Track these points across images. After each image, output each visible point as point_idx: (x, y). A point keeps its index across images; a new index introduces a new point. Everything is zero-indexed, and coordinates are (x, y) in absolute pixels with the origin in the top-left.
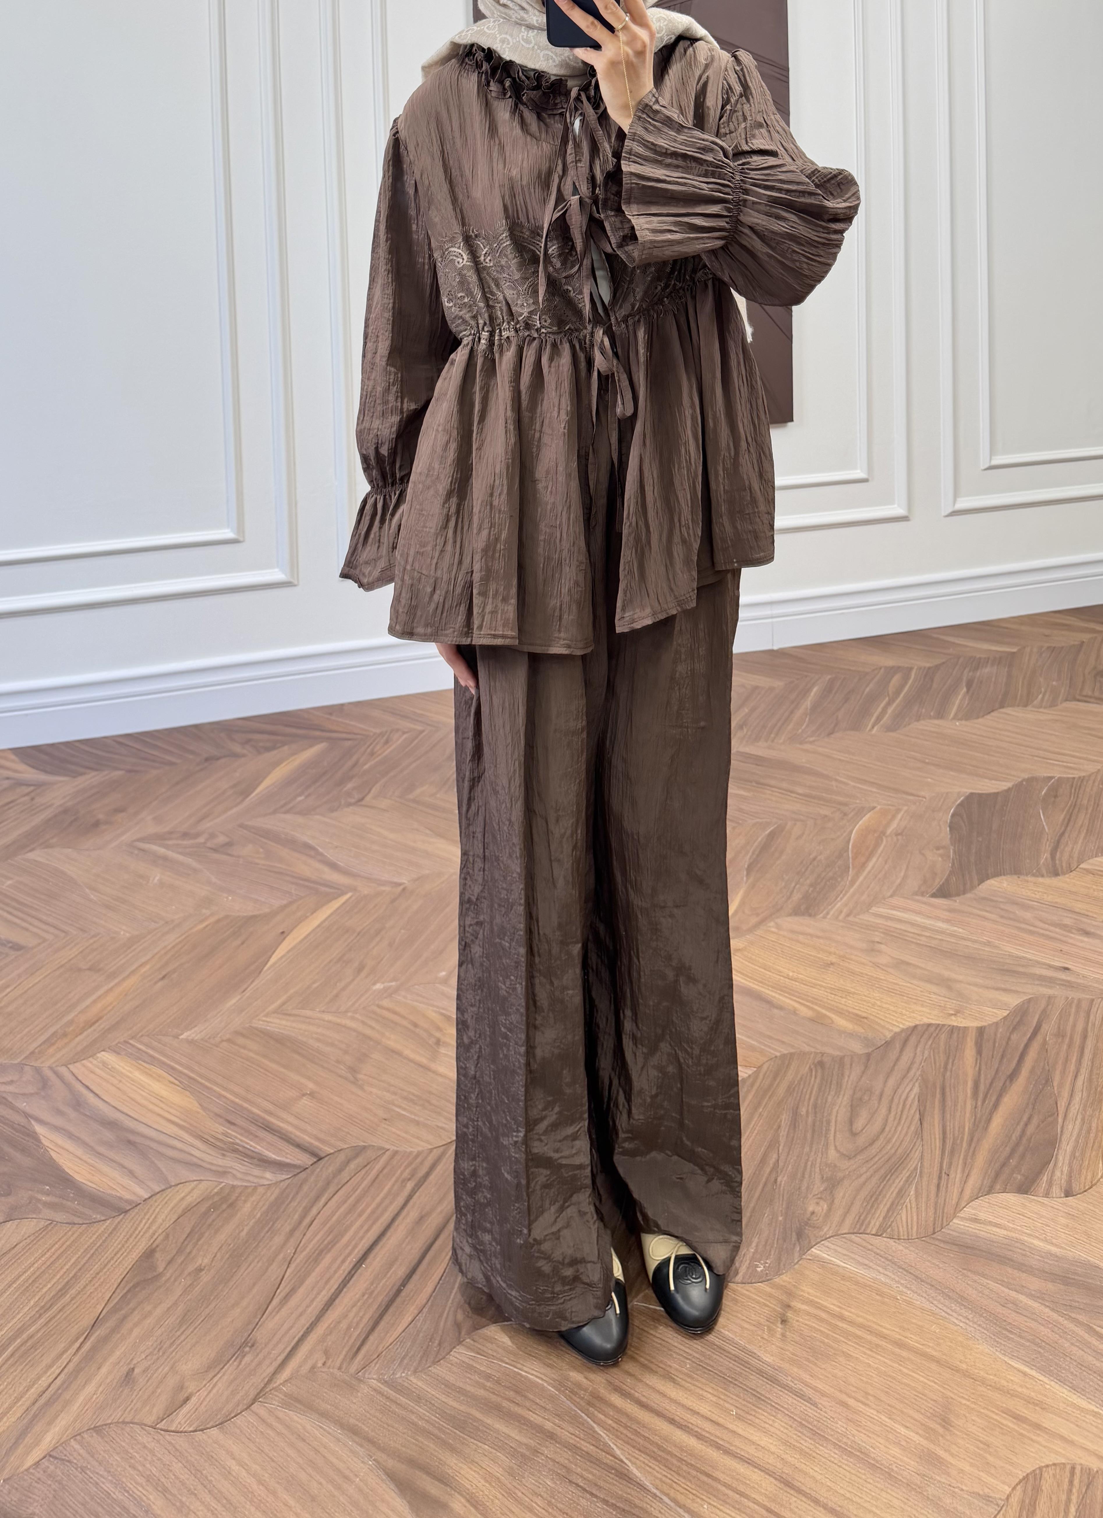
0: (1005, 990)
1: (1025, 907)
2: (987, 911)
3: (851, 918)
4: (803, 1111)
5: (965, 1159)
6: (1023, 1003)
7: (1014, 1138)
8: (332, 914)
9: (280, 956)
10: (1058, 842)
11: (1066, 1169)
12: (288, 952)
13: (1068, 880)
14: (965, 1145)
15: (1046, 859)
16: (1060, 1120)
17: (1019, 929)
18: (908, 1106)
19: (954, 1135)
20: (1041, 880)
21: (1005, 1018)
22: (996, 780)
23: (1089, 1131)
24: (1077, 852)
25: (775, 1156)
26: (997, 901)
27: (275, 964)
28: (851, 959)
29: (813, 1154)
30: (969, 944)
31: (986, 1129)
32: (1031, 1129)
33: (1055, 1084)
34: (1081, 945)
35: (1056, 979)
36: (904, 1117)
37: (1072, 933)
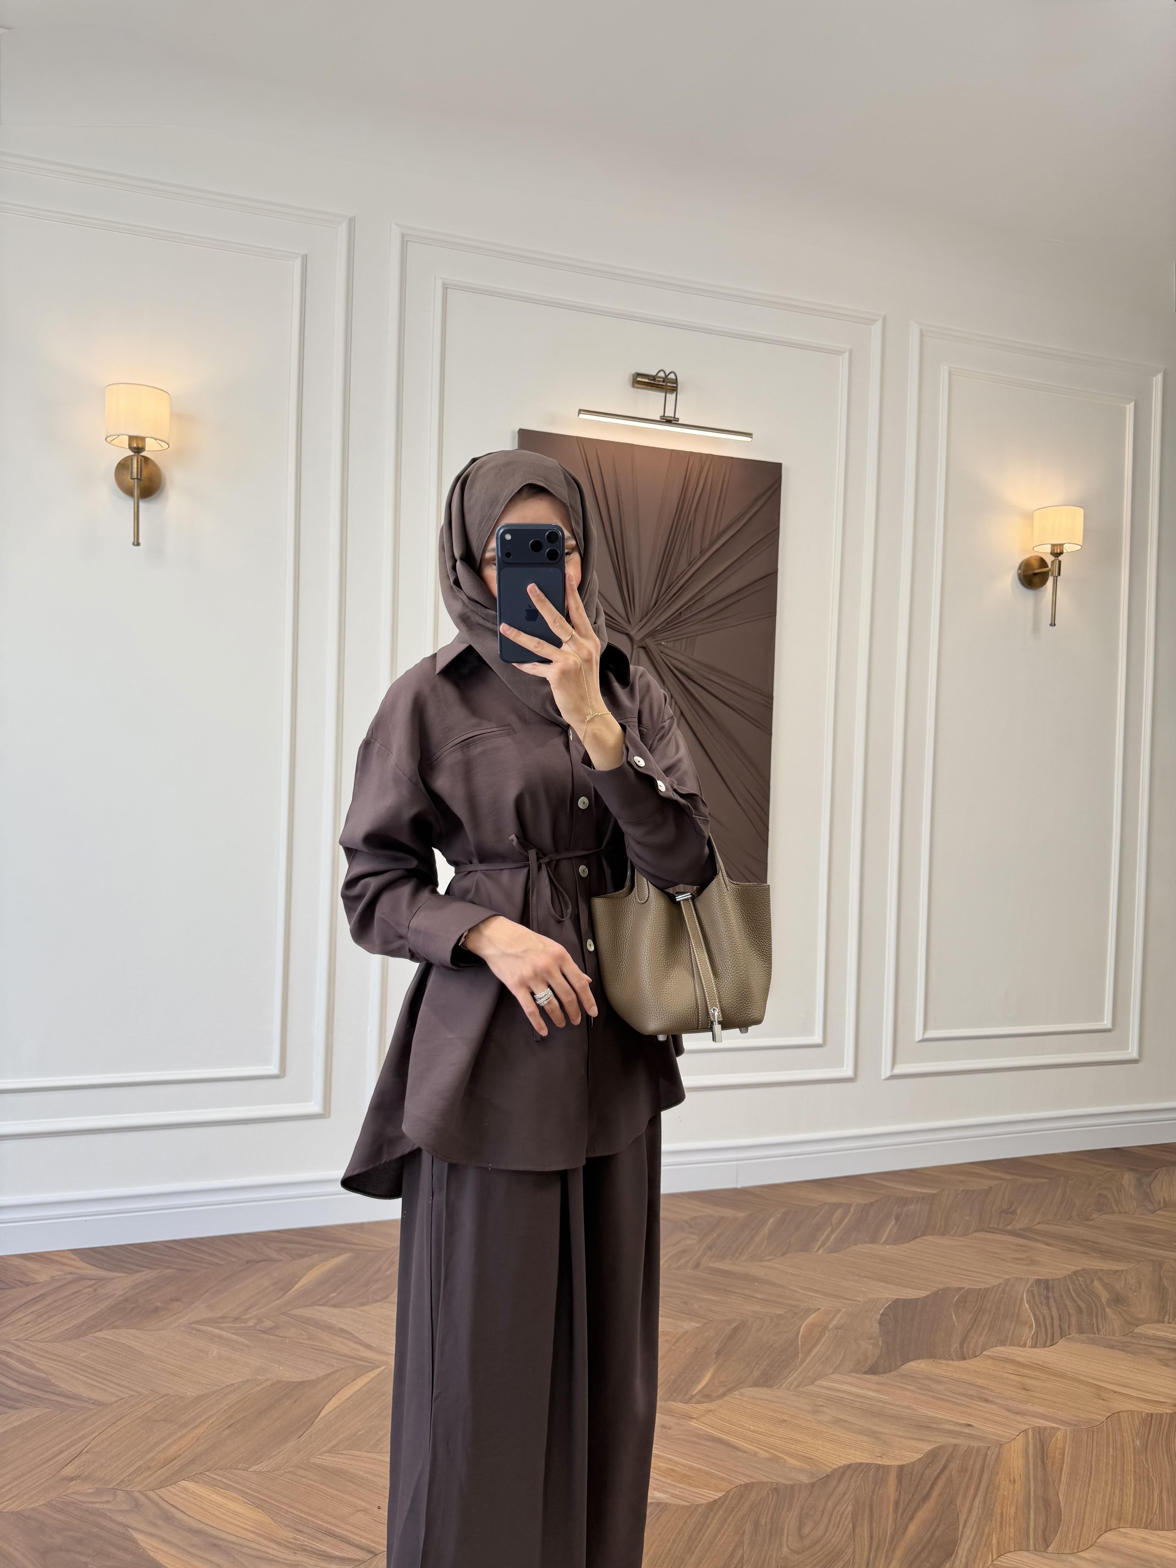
0: (920, 1440)
1: (939, 1382)
2: (907, 1384)
3: (798, 1389)
4: (763, 1521)
5: (887, 1552)
6: (934, 1449)
7: (925, 1539)
8: (369, 1382)
9: (328, 1411)
10: (966, 1335)
11: (964, 1560)
12: (335, 1408)
13: (973, 1363)
14: (887, 1544)
15: (956, 1347)
16: (961, 1527)
17: (933, 1397)
18: (844, 1519)
19: (879, 1537)
20: (951, 1362)
21: (920, 1459)
22: (917, 1289)
23: (982, 1535)
24: (981, 1343)
25: (741, 1552)
26: (916, 1378)
27: (324, 1417)
28: (798, 1418)
29: (770, 1551)
30: (893, 1407)
31: (904, 1533)
32: (937, 1534)
33: (958, 1503)
34: (982, 1409)
35: (960, 1432)
36: (841, 1526)
37: (974, 1400)
